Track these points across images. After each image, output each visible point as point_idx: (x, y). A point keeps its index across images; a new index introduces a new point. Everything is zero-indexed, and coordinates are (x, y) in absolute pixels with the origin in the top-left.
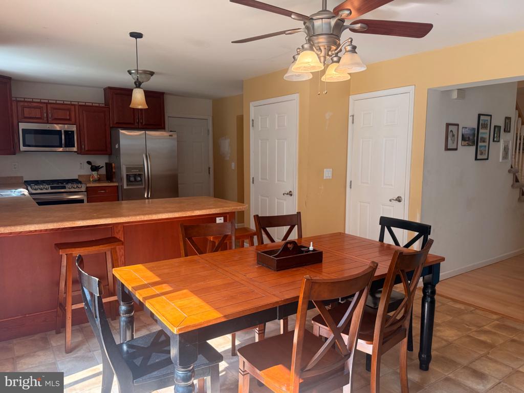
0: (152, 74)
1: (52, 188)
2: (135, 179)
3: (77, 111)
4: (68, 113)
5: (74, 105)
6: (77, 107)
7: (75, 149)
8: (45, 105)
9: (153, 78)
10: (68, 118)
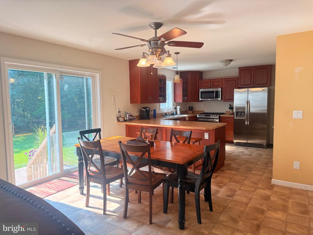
0: (231, 61)
1: (205, 116)
2: (241, 114)
3: (223, 81)
4: (219, 83)
5: (222, 79)
6: (223, 79)
7: (220, 99)
8: (210, 80)
9: (232, 63)
10: (219, 85)
